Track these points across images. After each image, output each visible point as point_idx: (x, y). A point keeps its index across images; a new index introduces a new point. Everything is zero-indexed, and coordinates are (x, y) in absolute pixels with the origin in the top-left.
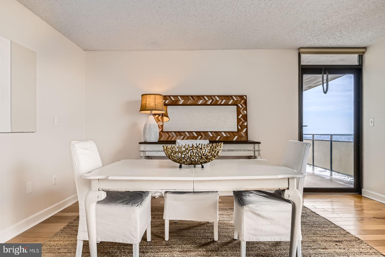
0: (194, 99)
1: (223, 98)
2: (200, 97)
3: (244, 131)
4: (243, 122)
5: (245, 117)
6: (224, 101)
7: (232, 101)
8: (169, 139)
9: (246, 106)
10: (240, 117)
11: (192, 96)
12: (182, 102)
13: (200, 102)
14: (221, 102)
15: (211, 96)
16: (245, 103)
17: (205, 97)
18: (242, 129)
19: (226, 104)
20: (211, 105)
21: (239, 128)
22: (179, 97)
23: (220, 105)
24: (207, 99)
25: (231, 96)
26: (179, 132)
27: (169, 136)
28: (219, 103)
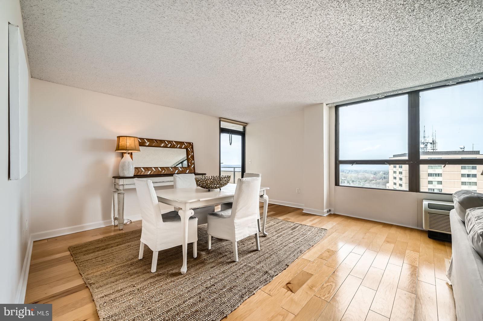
0: (157, 142)
1: (178, 143)
2: (162, 141)
3: (192, 167)
4: (192, 161)
5: (193, 157)
6: (179, 145)
7: (184, 146)
8: (139, 174)
9: (193, 150)
10: (189, 157)
11: (156, 140)
12: (148, 144)
13: (163, 145)
14: (177, 146)
15: (170, 141)
16: (192, 148)
17: (166, 142)
18: (191, 165)
19: (180, 148)
20: (170, 147)
21: (190, 164)
22: (145, 140)
23: (176, 148)
24: (167, 143)
25: (183, 142)
26: (147, 168)
27: (139, 171)
28: (175, 146)
